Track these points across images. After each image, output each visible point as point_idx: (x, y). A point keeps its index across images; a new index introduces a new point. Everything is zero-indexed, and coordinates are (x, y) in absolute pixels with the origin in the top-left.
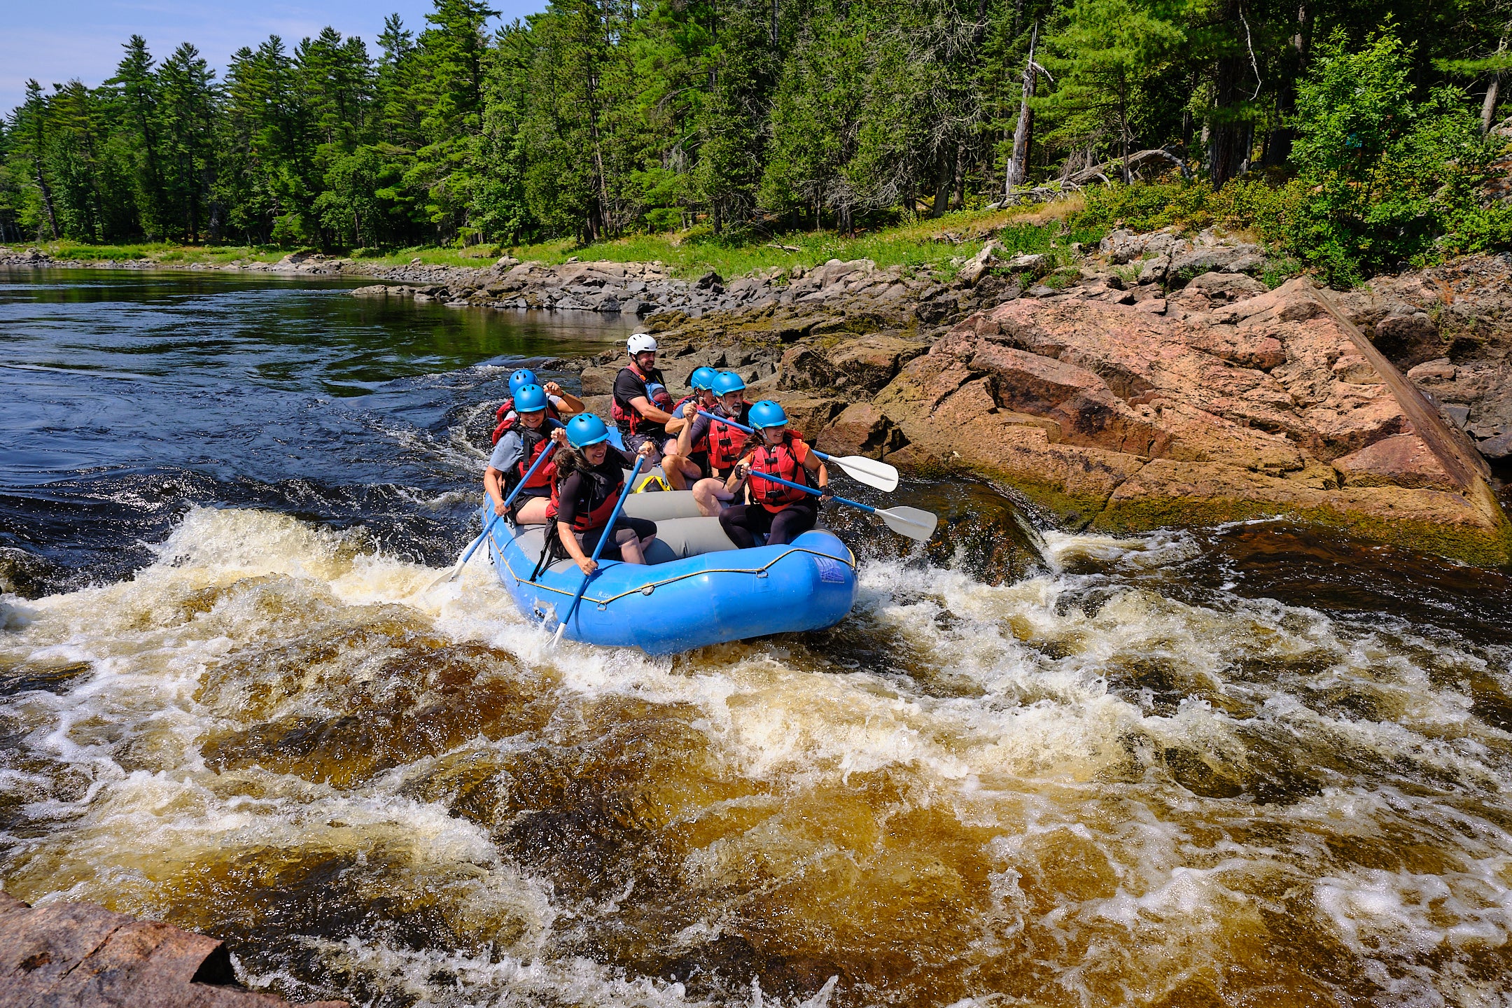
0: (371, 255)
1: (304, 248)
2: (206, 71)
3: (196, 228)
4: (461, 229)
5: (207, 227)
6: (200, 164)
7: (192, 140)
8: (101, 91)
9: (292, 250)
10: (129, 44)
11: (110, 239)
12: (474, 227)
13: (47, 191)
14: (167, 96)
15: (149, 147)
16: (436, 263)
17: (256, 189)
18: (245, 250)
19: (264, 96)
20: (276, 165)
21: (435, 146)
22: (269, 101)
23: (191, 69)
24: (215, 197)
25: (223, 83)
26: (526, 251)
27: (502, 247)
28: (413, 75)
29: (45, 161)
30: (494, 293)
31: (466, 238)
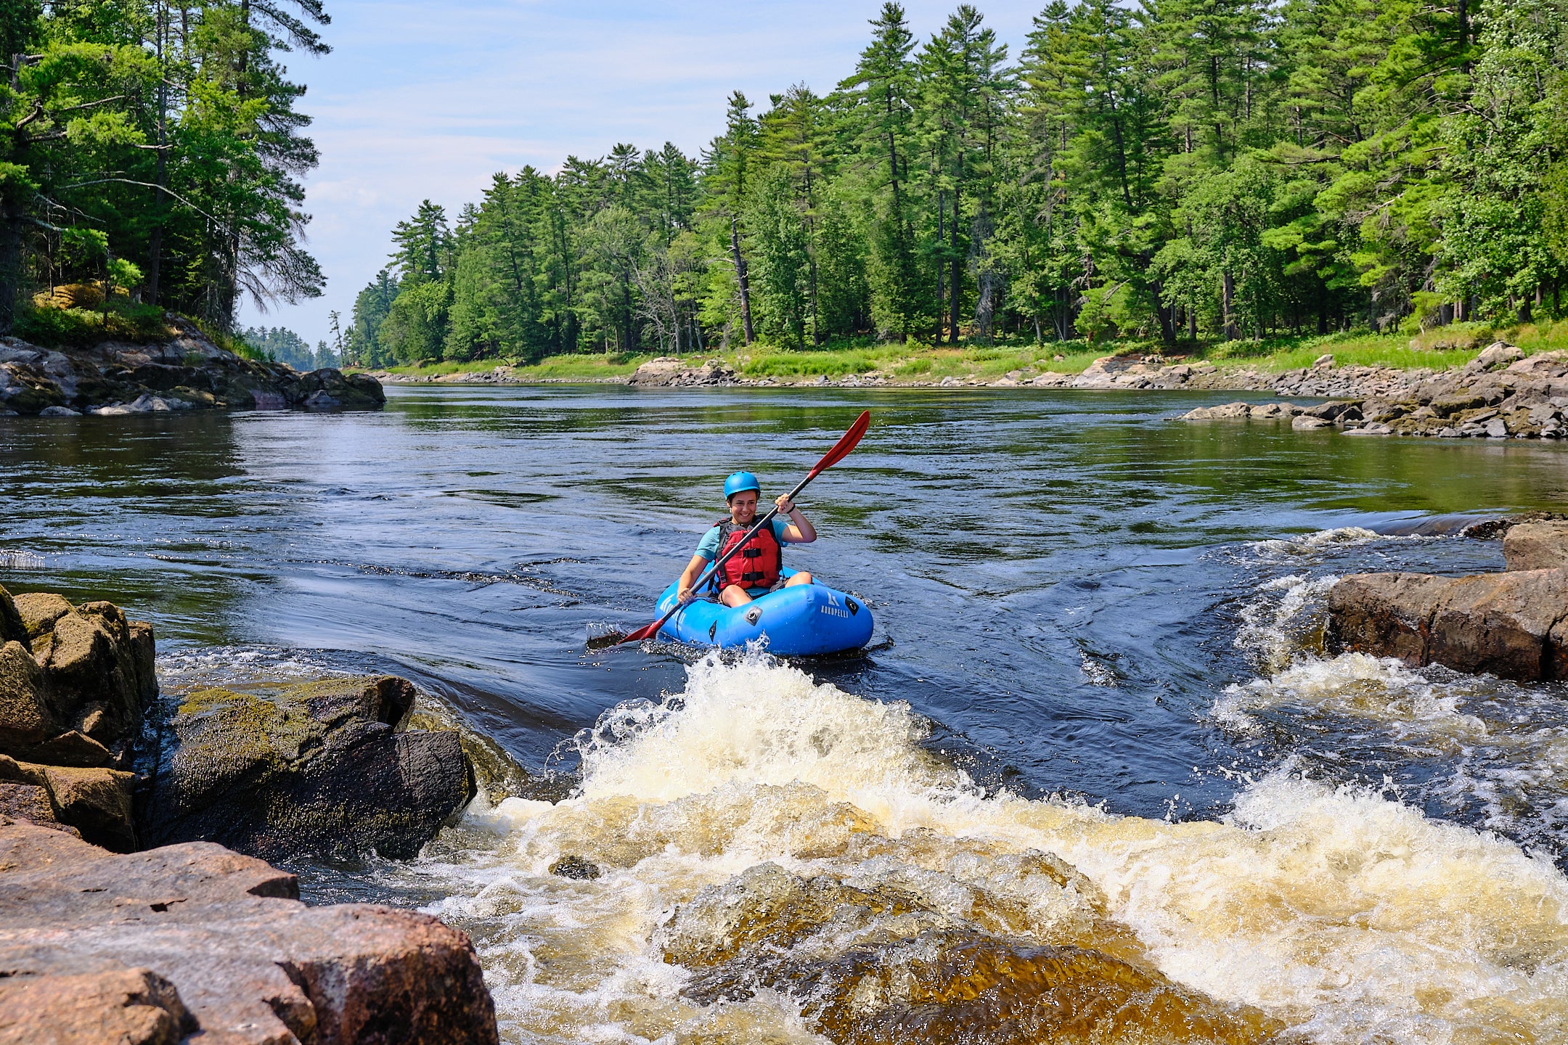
0: (1249, 352)
1: (1131, 345)
2: (993, 49)
3: (956, 316)
4: (1419, 295)
5: (973, 315)
6: (971, 206)
7: (963, 170)
8: (835, 100)
9: (1108, 349)
10: (879, 18)
11: (824, 340)
12: (1442, 290)
13: (743, 267)
14: (929, 97)
15: (895, 183)
16: (1361, 362)
17: (1057, 243)
18: (1030, 352)
19: (1083, 80)
20: (1094, 198)
21: (1375, 142)
22: (1089, 89)
23: (969, 49)
24: (990, 261)
25: (1018, 65)
26: (1544, 333)
27: (1494, 327)
28: (1345, 13)
29: (743, 219)
30: (1445, 412)
31: (1427, 313)
